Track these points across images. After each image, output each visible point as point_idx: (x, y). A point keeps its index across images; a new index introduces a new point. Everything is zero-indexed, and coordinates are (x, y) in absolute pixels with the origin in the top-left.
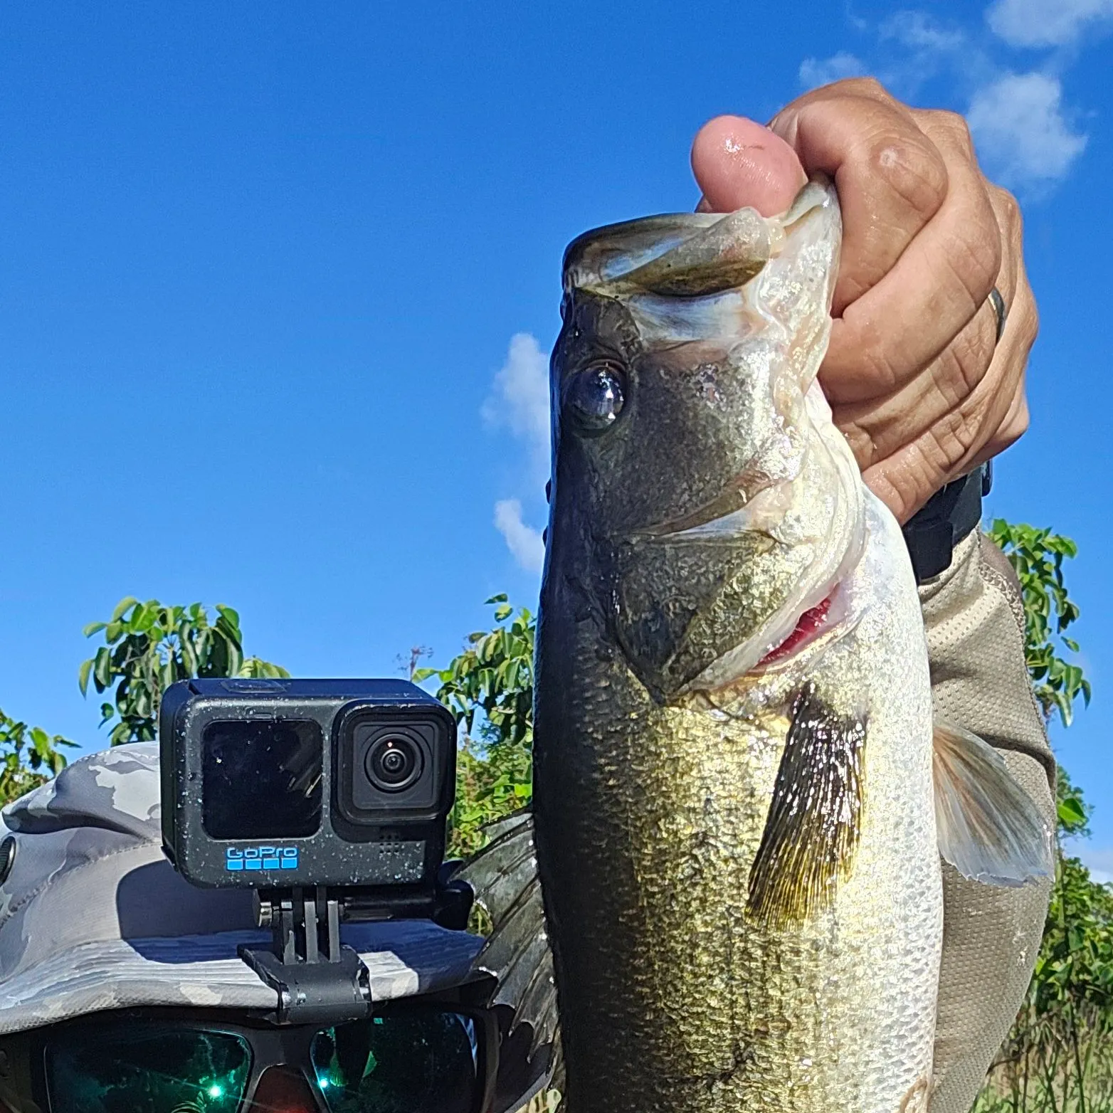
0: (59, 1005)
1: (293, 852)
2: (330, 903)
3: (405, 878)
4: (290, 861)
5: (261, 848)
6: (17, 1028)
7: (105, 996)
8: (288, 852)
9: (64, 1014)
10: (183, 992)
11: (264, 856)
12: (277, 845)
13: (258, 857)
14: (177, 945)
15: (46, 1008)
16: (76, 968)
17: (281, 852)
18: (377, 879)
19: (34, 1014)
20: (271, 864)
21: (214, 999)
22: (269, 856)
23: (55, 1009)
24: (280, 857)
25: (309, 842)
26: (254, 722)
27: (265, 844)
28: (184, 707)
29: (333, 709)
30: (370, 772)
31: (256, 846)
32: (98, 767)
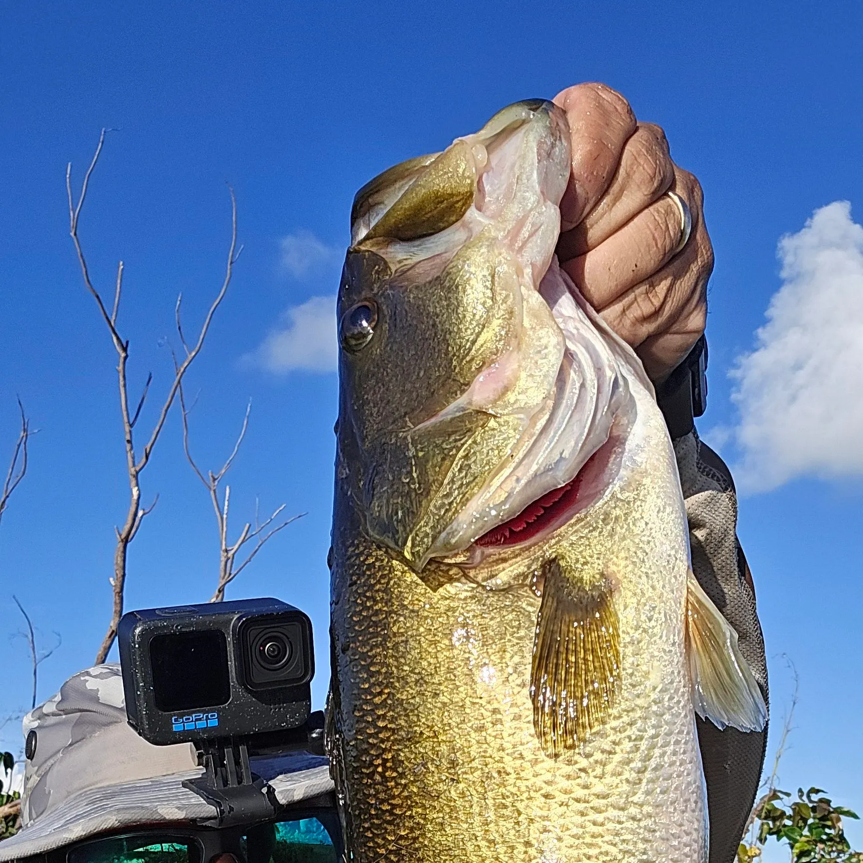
0: (80, 828)
1: (214, 715)
2: (242, 747)
3: (288, 725)
4: (214, 723)
5: (194, 715)
6: (54, 846)
7: (110, 819)
8: (212, 716)
9: (84, 833)
10: (160, 812)
11: (197, 720)
12: (204, 712)
13: (192, 721)
14: (150, 783)
15: (72, 831)
16: (86, 805)
17: (207, 716)
18: (271, 727)
19: (64, 836)
20: (201, 725)
21: (180, 815)
22: (200, 720)
23: (77, 832)
24: (206, 720)
25: (224, 708)
26: (182, 633)
27: (194, 712)
28: (135, 628)
29: (232, 619)
30: (259, 658)
31: (190, 714)
32: (87, 678)
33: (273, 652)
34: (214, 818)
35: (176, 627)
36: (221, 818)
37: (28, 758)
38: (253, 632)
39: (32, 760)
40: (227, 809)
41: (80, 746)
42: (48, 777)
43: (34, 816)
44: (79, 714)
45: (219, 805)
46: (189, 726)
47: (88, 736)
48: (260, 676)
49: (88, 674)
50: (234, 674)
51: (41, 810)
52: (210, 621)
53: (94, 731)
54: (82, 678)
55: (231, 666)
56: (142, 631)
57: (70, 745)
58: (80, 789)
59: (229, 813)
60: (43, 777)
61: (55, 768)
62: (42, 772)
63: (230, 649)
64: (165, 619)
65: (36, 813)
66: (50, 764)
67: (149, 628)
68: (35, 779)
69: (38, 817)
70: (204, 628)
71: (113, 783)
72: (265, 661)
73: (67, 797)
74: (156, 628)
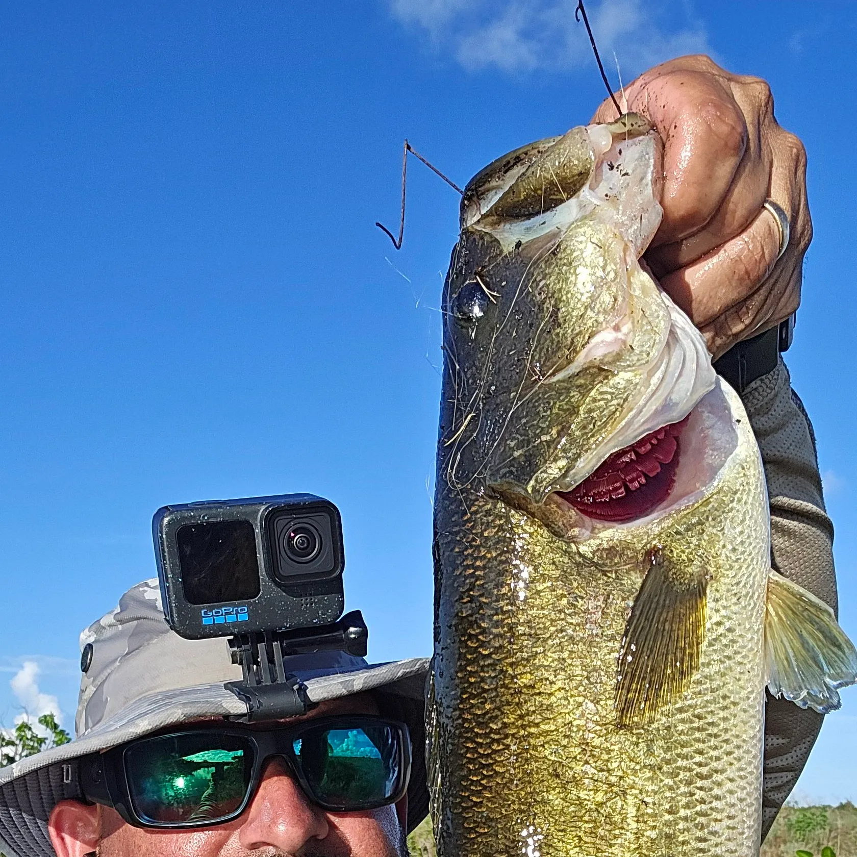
0: (146, 722)
1: (244, 610)
2: (275, 644)
3: (320, 621)
4: (244, 617)
5: (223, 609)
7: (175, 714)
8: (241, 610)
11: (226, 614)
12: (234, 606)
13: (222, 615)
15: (138, 726)
17: (237, 610)
18: (303, 623)
19: (131, 730)
20: (231, 619)
22: (230, 613)
23: (144, 725)
24: (236, 614)
25: (255, 601)
26: (208, 523)
27: (225, 606)
28: (163, 519)
29: (259, 510)
30: (288, 551)
31: (220, 607)
32: (146, 588)
33: (302, 544)
34: (243, 715)
35: (203, 517)
36: (250, 714)
37: (83, 671)
38: (280, 523)
39: (86, 672)
40: (257, 704)
41: (138, 653)
42: (105, 685)
43: (90, 725)
44: (135, 622)
45: (247, 700)
46: (220, 620)
47: (146, 643)
48: (288, 568)
49: (147, 585)
50: (263, 567)
51: (98, 718)
52: (238, 513)
53: (151, 638)
54: (141, 589)
55: (260, 560)
56: (169, 521)
57: (127, 654)
58: (138, 695)
59: (258, 708)
60: (99, 688)
61: (112, 677)
62: (98, 683)
63: (259, 541)
64: (192, 510)
65: (92, 722)
66: (107, 674)
67: (176, 518)
68: (91, 689)
69: (94, 726)
70: (231, 519)
71: (172, 688)
72: (292, 553)
73: (125, 703)
74: (184, 518)
